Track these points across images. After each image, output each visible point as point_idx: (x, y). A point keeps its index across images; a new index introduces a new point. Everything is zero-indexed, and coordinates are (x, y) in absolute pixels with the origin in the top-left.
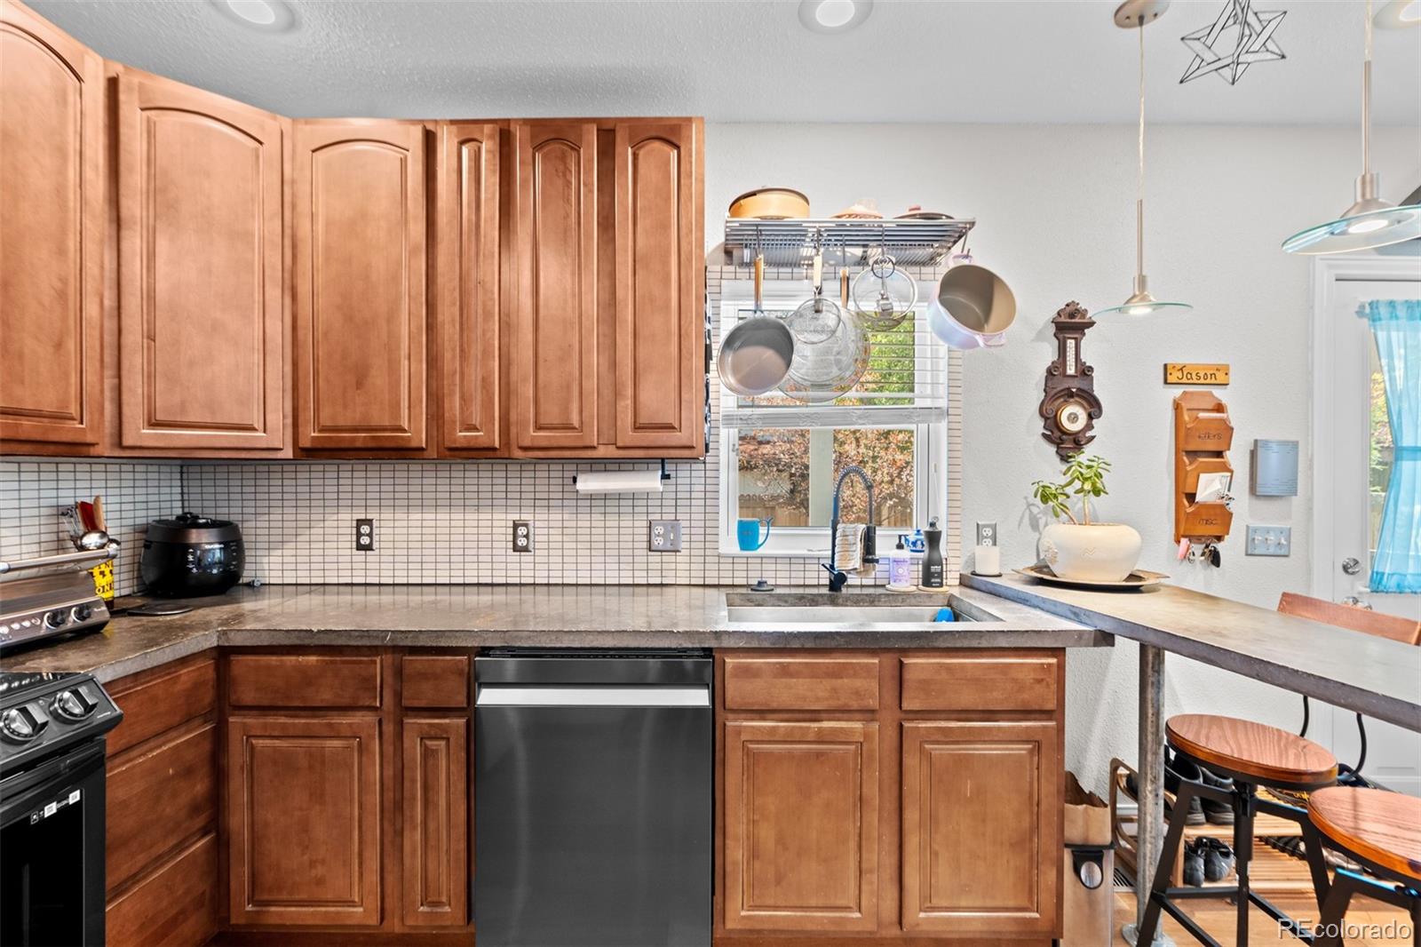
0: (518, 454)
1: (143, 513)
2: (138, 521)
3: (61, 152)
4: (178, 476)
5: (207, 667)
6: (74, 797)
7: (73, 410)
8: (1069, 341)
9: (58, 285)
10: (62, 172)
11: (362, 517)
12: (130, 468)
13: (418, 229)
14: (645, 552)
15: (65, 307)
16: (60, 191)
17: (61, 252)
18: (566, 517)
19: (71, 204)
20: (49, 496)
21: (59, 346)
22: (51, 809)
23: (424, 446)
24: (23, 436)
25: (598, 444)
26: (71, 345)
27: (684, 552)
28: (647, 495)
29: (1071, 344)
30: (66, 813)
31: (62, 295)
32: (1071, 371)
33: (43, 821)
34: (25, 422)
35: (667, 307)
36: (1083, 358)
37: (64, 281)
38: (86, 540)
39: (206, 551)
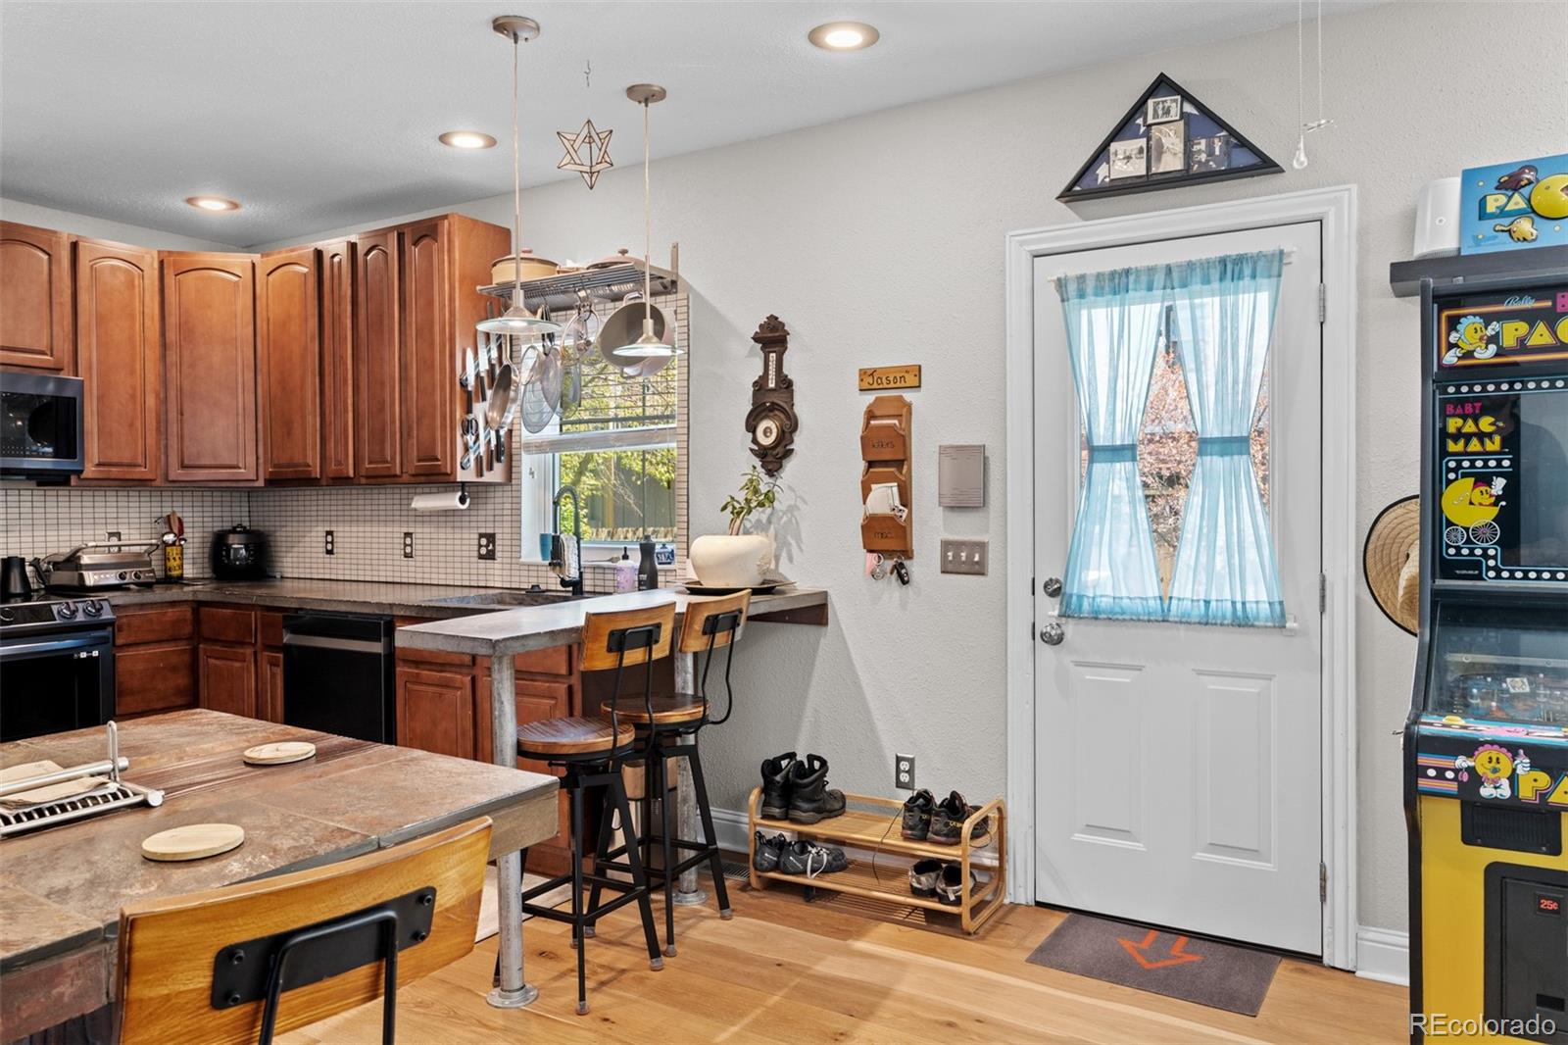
0: (363, 481)
1: (220, 524)
2: (215, 529)
3: (132, 316)
4: (246, 499)
5: (187, 612)
6: (95, 653)
7: (140, 461)
8: (771, 355)
9: (130, 392)
10: (132, 327)
11: (328, 529)
12: (209, 494)
13: (313, 323)
14: (476, 559)
15: (135, 403)
16: (131, 339)
17: (132, 373)
18: (433, 530)
19: (138, 344)
20: (157, 511)
21: (131, 425)
22: (83, 655)
23: (318, 476)
24: (113, 477)
25: (402, 472)
26: (138, 424)
27: (499, 560)
28: (454, 512)
29: (773, 356)
30: (90, 658)
31: (133, 397)
32: (772, 385)
34: (114, 469)
35: (432, 366)
36: (785, 371)
37: (134, 388)
38: (166, 538)
39: (235, 549)
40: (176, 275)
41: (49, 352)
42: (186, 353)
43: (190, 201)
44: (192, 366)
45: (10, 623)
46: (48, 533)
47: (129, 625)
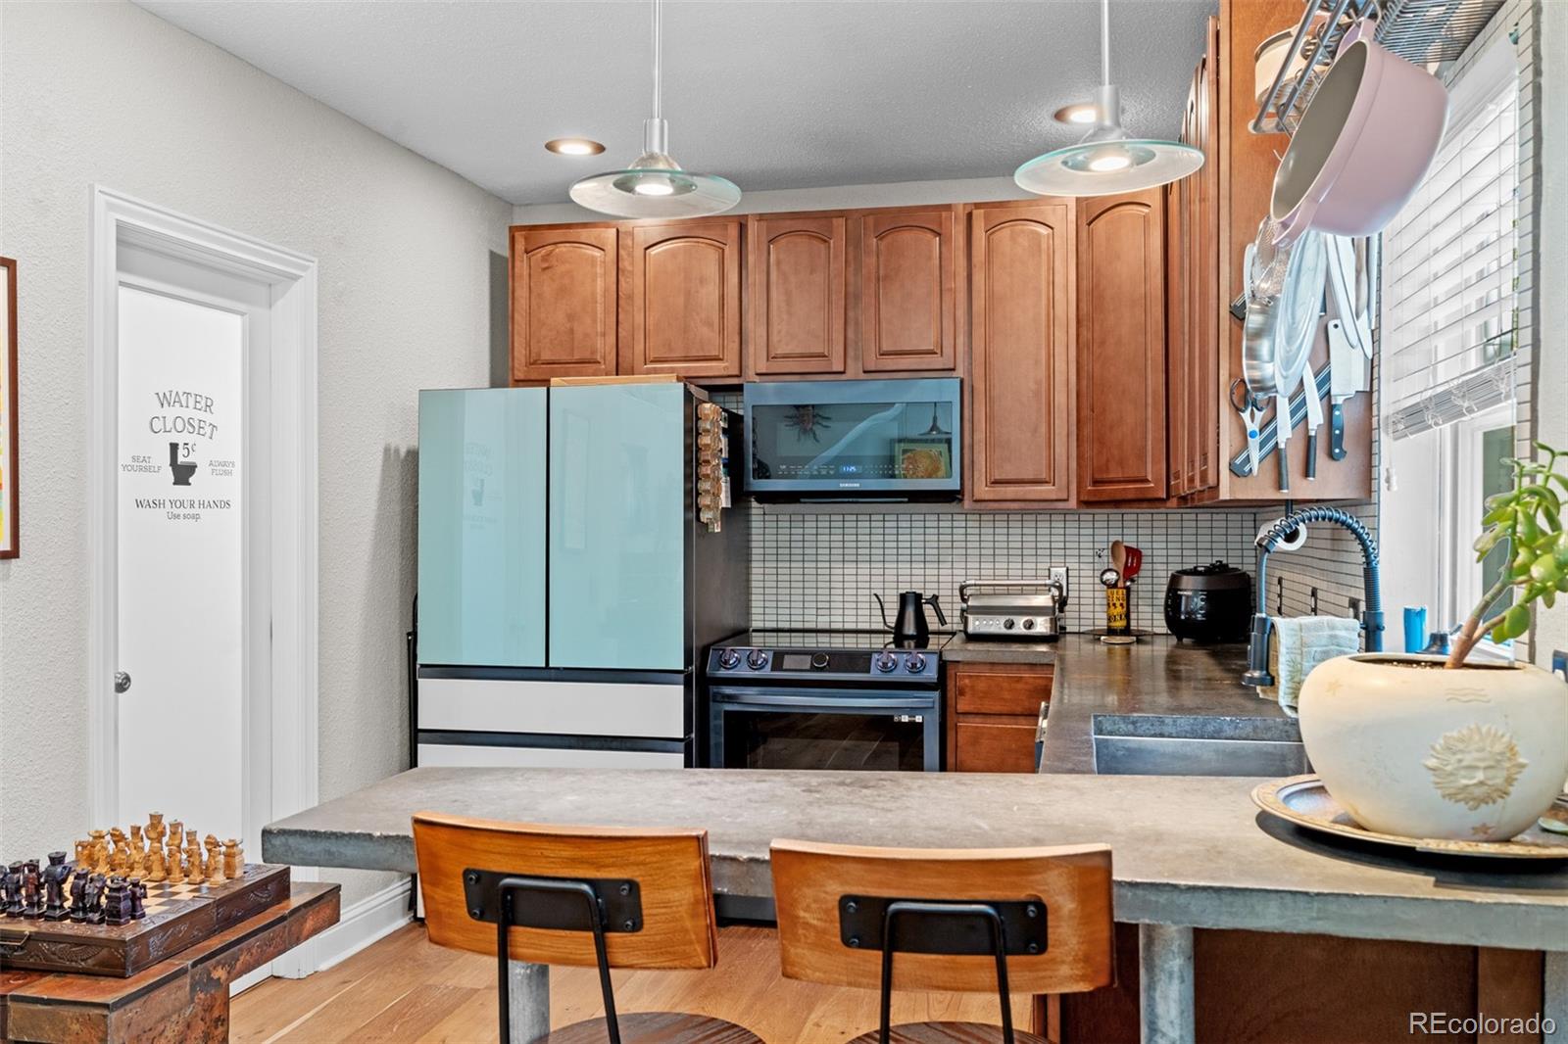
6: (918, 719)
7: (1046, 476)
9: (1035, 387)
15: (1039, 402)
17: (1037, 363)
21: (1035, 430)
22: (905, 719)
24: (1010, 497)
30: (912, 724)
31: (1038, 394)
33: (900, 723)
34: (1012, 489)
37: (1038, 383)
38: (1105, 577)
39: (1187, 597)
40: (1089, 224)
41: (939, 351)
42: (1097, 327)
43: (1059, 116)
44: (1103, 343)
45: (821, 670)
46: (983, 565)
47: (972, 687)
